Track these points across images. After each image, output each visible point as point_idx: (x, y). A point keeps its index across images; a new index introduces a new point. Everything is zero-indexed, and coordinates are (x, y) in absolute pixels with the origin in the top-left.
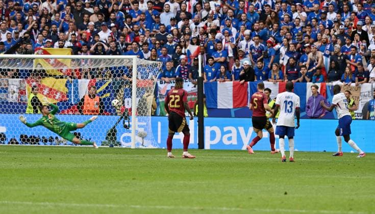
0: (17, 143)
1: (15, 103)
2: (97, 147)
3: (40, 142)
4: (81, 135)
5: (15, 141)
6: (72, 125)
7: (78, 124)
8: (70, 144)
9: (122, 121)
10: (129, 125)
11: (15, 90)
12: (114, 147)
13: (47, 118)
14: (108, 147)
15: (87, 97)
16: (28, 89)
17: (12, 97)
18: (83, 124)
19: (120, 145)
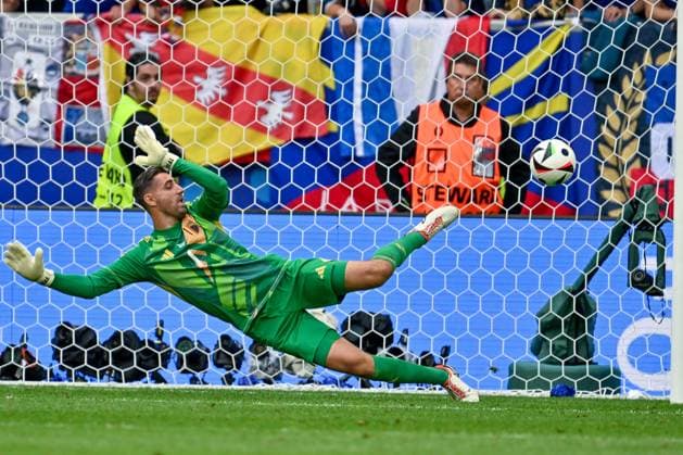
0: (35, 374)
1: (50, 153)
2: (472, 396)
3: (171, 372)
4: (397, 331)
5: (24, 365)
6: (321, 271)
7: (353, 267)
8: (334, 381)
9: (621, 250)
10: (662, 271)
11: (40, 77)
12: (579, 394)
13: (174, 236)
14: (547, 394)
15: (431, 119)
16: (109, 70)
17: (23, 116)
18: (379, 264)
19: (614, 383)
